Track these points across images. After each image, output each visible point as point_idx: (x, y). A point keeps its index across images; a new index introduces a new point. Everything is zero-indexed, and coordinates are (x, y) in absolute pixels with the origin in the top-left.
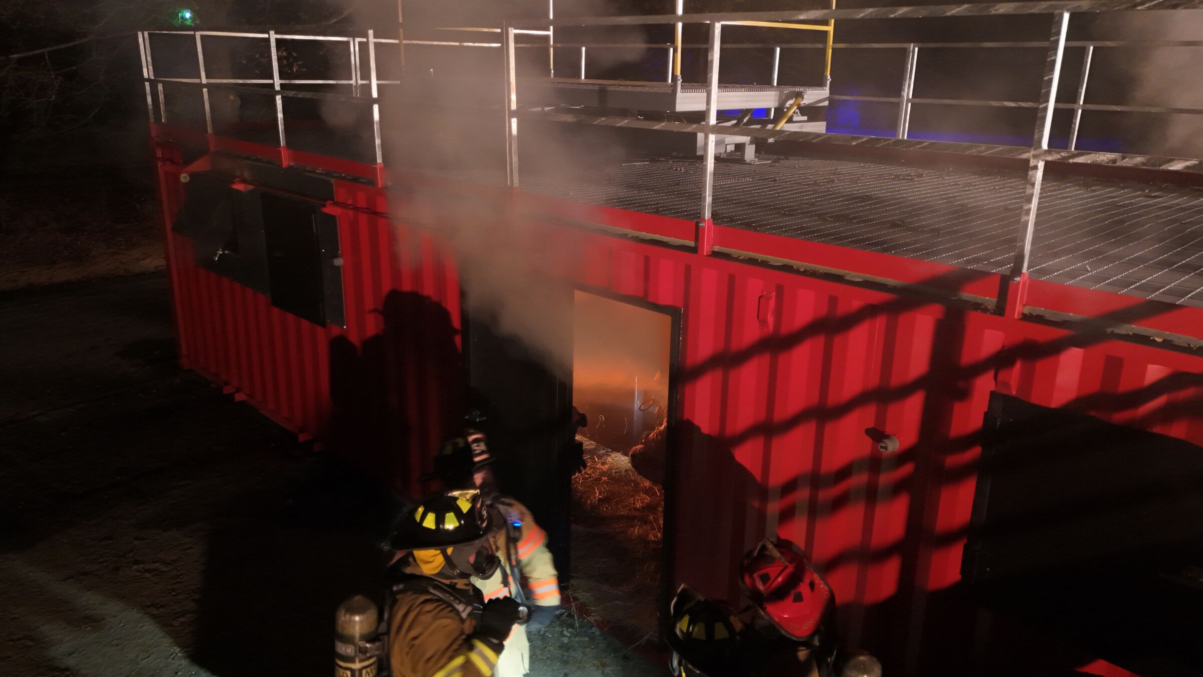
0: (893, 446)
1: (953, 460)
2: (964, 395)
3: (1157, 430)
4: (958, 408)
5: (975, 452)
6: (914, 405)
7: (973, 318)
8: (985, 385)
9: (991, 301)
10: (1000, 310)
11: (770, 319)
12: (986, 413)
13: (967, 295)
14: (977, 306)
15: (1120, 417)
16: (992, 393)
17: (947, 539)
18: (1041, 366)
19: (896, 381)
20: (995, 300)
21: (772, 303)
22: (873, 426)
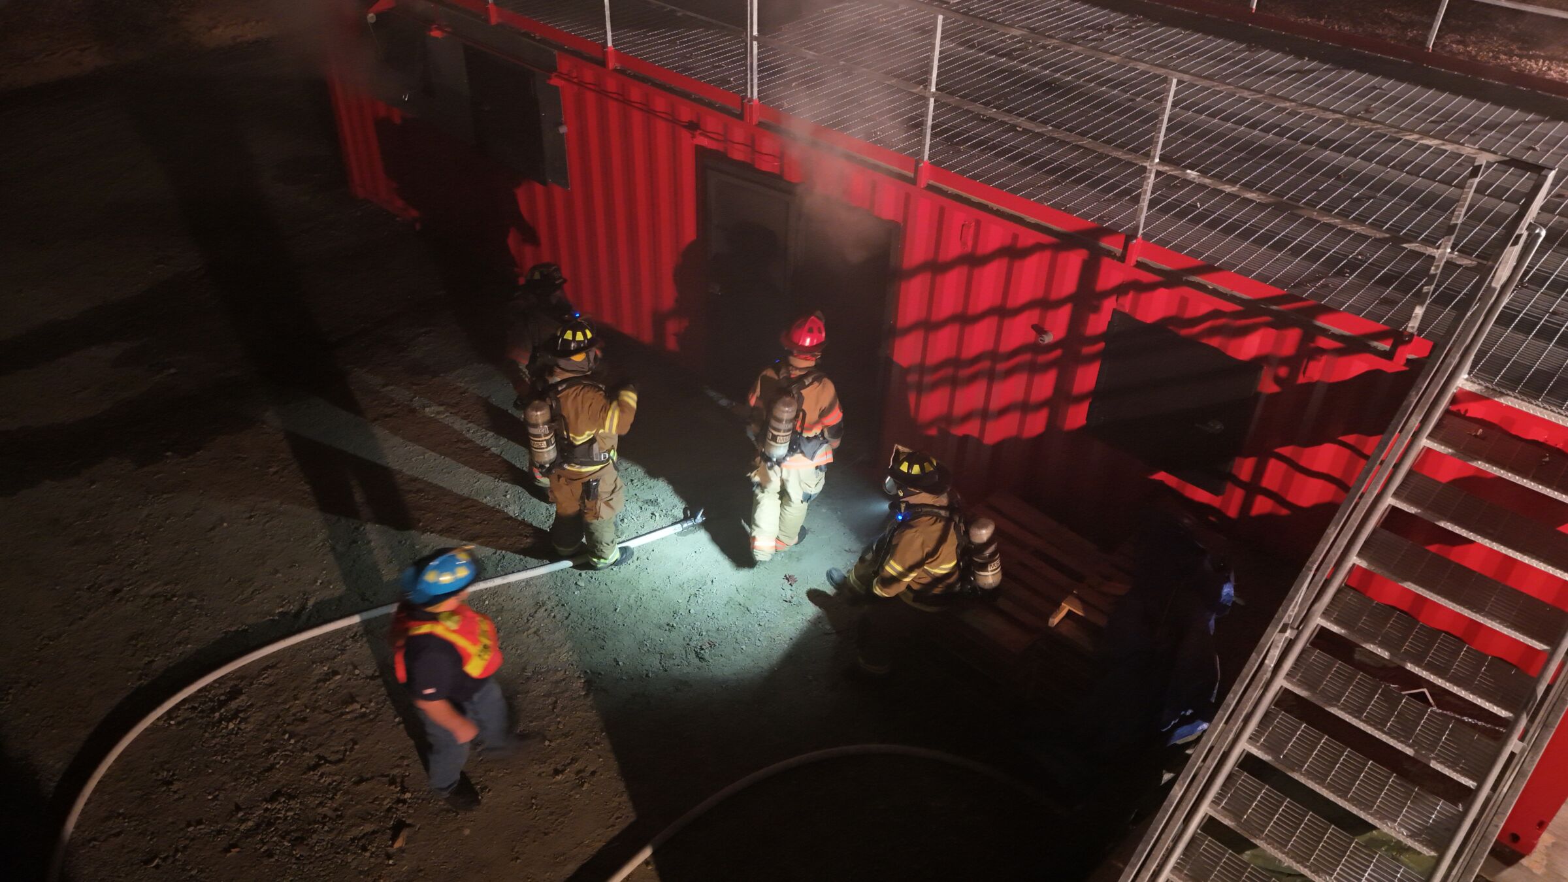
0: (1048, 339)
1: (1087, 350)
2: (1096, 309)
3: (1205, 341)
4: (1092, 318)
5: (1101, 345)
6: (1065, 313)
7: (1106, 262)
8: (1109, 304)
9: (1118, 251)
10: (1122, 258)
11: (970, 243)
12: (1109, 322)
13: (1104, 244)
14: (1109, 254)
15: (1184, 332)
16: (1114, 309)
17: (1080, 399)
18: (1144, 297)
19: (1055, 295)
20: (1121, 250)
21: (972, 230)
22: (1036, 323)
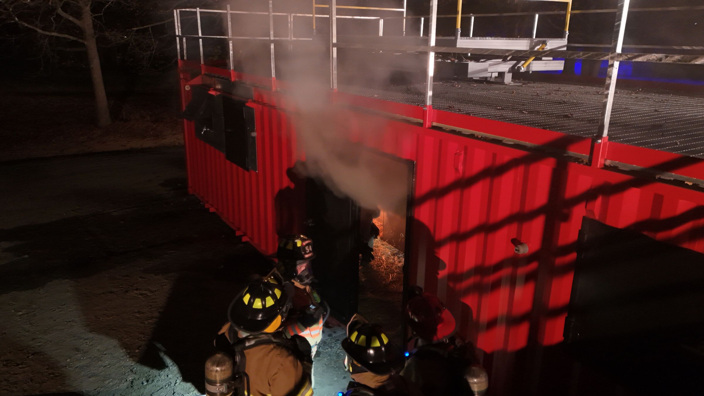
0: (524, 250)
1: (560, 261)
2: (566, 218)
3: (686, 246)
4: (563, 226)
5: (573, 256)
6: (538, 224)
7: (573, 167)
8: (579, 212)
10: (590, 163)
11: (461, 168)
12: (580, 231)
13: (572, 153)
14: (577, 160)
16: (584, 217)
18: (613, 199)
20: (588, 156)
21: (462, 157)
22: (515, 237)
